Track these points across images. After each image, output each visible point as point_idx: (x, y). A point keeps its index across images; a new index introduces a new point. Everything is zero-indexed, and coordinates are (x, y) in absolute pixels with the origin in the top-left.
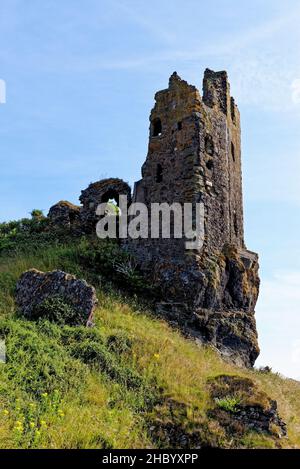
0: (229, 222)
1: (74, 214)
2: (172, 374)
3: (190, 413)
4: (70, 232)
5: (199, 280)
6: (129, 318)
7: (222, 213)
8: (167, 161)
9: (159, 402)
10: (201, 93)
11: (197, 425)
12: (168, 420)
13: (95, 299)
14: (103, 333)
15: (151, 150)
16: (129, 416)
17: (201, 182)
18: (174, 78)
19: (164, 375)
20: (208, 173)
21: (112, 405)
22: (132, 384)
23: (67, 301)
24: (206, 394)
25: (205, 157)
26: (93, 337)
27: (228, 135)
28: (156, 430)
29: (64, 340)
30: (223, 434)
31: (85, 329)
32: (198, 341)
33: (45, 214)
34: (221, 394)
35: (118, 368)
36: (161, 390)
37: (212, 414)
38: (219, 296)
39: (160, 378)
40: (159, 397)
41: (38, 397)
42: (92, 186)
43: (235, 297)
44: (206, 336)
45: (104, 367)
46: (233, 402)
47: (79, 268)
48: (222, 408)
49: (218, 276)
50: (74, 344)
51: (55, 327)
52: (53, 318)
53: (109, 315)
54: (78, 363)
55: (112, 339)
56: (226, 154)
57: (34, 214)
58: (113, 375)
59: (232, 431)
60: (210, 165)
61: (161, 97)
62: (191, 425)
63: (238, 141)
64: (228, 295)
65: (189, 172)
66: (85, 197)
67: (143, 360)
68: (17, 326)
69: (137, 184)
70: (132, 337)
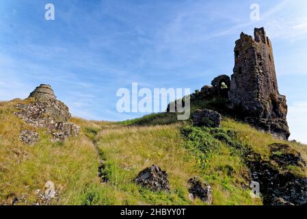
0: (271, 85)
1: (209, 89)
2: (254, 143)
3: (262, 157)
4: (209, 96)
5: (261, 108)
6: (234, 124)
7: (268, 82)
8: (243, 65)
9: (250, 153)
10: (254, 38)
11: (266, 162)
12: (254, 160)
13: (220, 118)
14: (225, 130)
15: (236, 63)
16: (238, 159)
17: (257, 71)
18: (242, 34)
19: (250, 144)
20: (260, 67)
21: (231, 154)
22: (238, 147)
23: (210, 119)
24: (268, 150)
25: (258, 62)
26: (221, 131)
27: (267, 52)
28: (249, 164)
29: (211, 132)
30: (277, 165)
31: (219, 129)
32: (263, 131)
33: (200, 91)
34: (275, 150)
35: (232, 142)
36: (250, 149)
37: (272, 158)
38: (270, 113)
39: (249, 145)
40: (249, 151)
41: (205, 152)
42: (215, 79)
43: (277, 113)
44: (266, 129)
45: (227, 141)
46: (281, 153)
47: (214, 108)
48: (276, 155)
49: (269, 106)
50: (215, 134)
51: (207, 128)
52: (206, 126)
53: (226, 123)
54: (217, 140)
55: (229, 131)
56: (267, 59)
57: (196, 91)
58: (230, 144)
59: (281, 164)
60: (260, 64)
61: (237, 42)
62: (263, 162)
63: (272, 53)
64: (274, 113)
65: (252, 68)
66: (213, 83)
67: (241, 139)
68: (195, 129)
69: (232, 76)
70: (236, 130)
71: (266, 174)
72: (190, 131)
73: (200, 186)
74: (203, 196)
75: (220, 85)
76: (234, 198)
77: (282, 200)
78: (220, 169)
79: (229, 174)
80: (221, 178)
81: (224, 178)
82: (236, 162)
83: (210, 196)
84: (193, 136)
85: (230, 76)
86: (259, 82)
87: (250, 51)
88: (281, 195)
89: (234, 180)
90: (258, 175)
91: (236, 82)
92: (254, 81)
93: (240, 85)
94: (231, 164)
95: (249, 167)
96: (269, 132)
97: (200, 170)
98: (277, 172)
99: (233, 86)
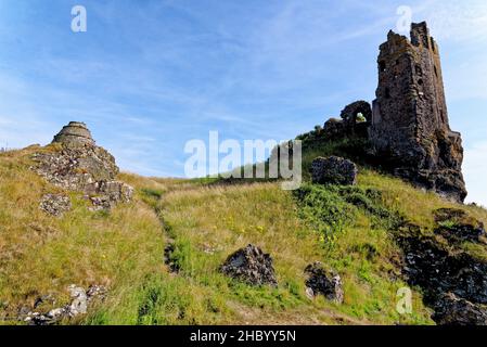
0: (437, 115)
1: (338, 124)
2: (409, 209)
3: (422, 231)
4: (338, 134)
5: (420, 153)
6: (377, 179)
7: (432, 110)
8: (392, 85)
9: (402, 225)
10: (409, 39)
11: (428, 238)
12: (408, 235)
13: (356, 170)
14: (363, 188)
15: (380, 81)
16: (384, 233)
17: (415, 94)
18: (391, 34)
19: (403, 210)
20: (420, 87)
21: (373, 227)
22: (384, 216)
23: (339, 172)
24: (432, 219)
25: (416, 78)
26: (357, 191)
27: (431, 62)
28: (402, 240)
29: (341, 193)
30: (446, 243)
31: (353, 187)
32: (424, 190)
33: (322, 127)
34: (442, 219)
35: (374, 207)
36: (402, 218)
37: (437, 231)
38: (435, 161)
39: (401, 212)
40: (402, 221)
41: (330, 224)
42: (347, 107)
43: (446, 161)
44: (429, 186)
45: (366, 206)
46: (452, 224)
47: (345, 155)
48: (444, 227)
49: (433, 150)
50: (347, 195)
51: (335, 187)
52: (333, 182)
53: (365, 178)
54: (350, 205)
55: (369, 191)
56: (431, 74)
57: (316, 128)
58: (371, 210)
59: (452, 241)
60: (420, 82)
61: (383, 47)
62: (424, 238)
63: (439, 65)
64: (441, 160)
65: (407, 89)
66: (343, 114)
67: (389, 202)
68: (314, 188)
69: (374, 102)
70: (381, 189)
71: (429, 257)
72: (307, 191)
73: (324, 276)
74: (329, 292)
75: (355, 117)
76: (377, 294)
77: (453, 296)
78: (356, 249)
79: (369, 257)
80: (356, 264)
81: (362, 264)
82: (381, 239)
83: (339, 291)
84: (313, 198)
85: (371, 104)
86: (418, 112)
87: (404, 62)
88: (452, 289)
89: (378, 266)
90: (416, 258)
91: (381, 112)
92: (410, 110)
93: (387, 116)
94: (373, 242)
95: (401, 246)
96: (434, 191)
97: (324, 252)
98: (445, 253)
99: (376, 118)
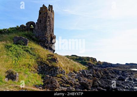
0: (52, 30)
1: (25, 27)
2: (41, 54)
3: (44, 60)
4: (24, 30)
5: (46, 39)
6: (34, 45)
7: (51, 29)
8: (42, 19)
10: (48, 9)
12: (40, 61)
13: (28, 41)
14: (30, 47)
15: (39, 17)
16: (34, 60)
17: (47, 24)
18: (44, 5)
19: (40, 54)
20: (49, 22)
21: (31, 59)
22: (34, 55)
23: (23, 42)
24: (46, 57)
25: (48, 19)
26: (28, 48)
27: (52, 16)
28: (38, 62)
29: (22, 48)
31: (26, 46)
32: (46, 49)
33: (19, 26)
34: (49, 57)
35: (32, 53)
37: (47, 60)
38: (49, 42)
40: (39, 57)
41: (17, 57)
42: (28, 22)
44: (47, 48)
45: (30, 53)
46: (51, 58)
47: (25, 36)
48: (49, 59)
49: (49, 39)
50: (24, 49)
51: (21, 46)
52: (20, 44)
53: (31, 44)
54: (25, 52)
55: (31, 48)
56: (52, 19)
57: (17, 26)
59: (50, 62)
60: (49, 21)
61: (41, 8)
62: (44, 62)
63: (54, 17)
64: (51, 42)
65: (45, 22)
66: (27, 24)
67: (36, 51)
68: (14, 46)
69: (36, 23)
70: (34, 48)
71: (44, 67)
72: (11, 47)
73: (13, 74)
74: (14, 79)
75: (30, 26)
76: (29, 78)
77: (48, 76)
78: (25, 65)
79: (28, 67)
80: (24, 69)
81: (26, 69)
82: (32, 62)
83: (17, 78)
84: (12, 49)
85: (35, 23)
86: (47, 28)
87: (46, 14)
88: (48, 74)
89: (31, 70)
90: (41, 67)
91: (38, 26)
92: (45, 27)
93: (39, 28)
94: (30, 63)
95: (38, 64)
96: (48, 50)
97: (14, 66)
98: (48, 65)
99: (36, 28)
